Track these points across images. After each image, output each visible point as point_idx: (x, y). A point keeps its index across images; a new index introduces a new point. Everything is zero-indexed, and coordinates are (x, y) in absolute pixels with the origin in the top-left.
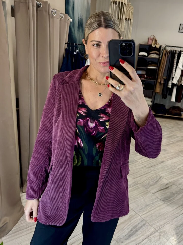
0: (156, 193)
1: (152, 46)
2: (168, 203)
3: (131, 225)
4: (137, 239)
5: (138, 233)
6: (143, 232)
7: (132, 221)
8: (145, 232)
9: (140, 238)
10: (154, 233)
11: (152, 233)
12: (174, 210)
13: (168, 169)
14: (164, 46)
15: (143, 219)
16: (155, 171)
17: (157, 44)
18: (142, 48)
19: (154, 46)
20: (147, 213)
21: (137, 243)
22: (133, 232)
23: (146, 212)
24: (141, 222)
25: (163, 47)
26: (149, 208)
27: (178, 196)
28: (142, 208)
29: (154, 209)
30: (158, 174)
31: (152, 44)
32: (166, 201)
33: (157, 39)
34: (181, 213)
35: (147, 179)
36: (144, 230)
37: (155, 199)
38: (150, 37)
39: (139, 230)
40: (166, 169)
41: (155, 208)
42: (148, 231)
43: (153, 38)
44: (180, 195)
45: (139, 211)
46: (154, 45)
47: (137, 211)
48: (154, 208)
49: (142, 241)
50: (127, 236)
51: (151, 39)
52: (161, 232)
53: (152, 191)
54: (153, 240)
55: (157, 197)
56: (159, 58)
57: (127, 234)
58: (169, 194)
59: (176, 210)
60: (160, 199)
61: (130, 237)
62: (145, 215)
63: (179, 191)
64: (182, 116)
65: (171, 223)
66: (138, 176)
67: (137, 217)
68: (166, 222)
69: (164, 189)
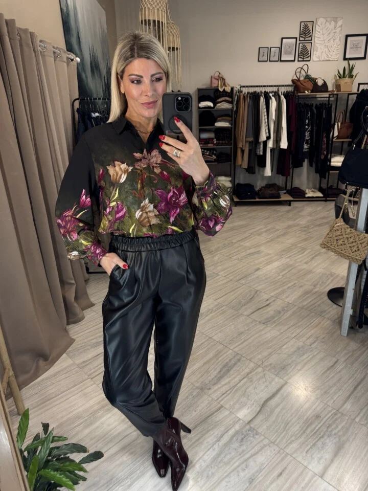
0: (252, 315)
1: (218, 89)
2: (272, 325)
3: (220, 363)
4: (231, 381)
5: (232, 372)
6: (239, 370)
7: (220, 359)
8: (241, 370)
9: (235, 379)
10: (256, 369)
11: (253, 369)
12: (282, 333)
13: (266, 279)
14: (239, 87)
15: (236, 354)
16: (247, 285)
17: (226, 86)
18: (203, 95)
19: (221, 90)
20: (242, 343)
21: (231, 386)
22: (224, 373)
23: (239, 343)
24: (234, 357)
25: (237, 89)
26: (243, 337)
27: (285, 314)
28: (234, 338)
29: (251, 337)
30: (254, 287)
31: (218, 86)
32: (268, 323)
33: (225, 77)
34: (293, 336)
35: (236, 298)
36: (239, 367)
37: (252, 323)
38: (213, 75)
39: (231, 368)
40: (264, 278)
41: (253, 336)
42: (246, 368)
43: (218, 76)
44: (288, 312)
45: (230, 343)
46: (222, 87)
47: (226, 343)
48: (251, 335)
49: (239, 383)
50: (216, 379)
51: (215, 78)
52: (266, 366)
53: (245, 313)
54: (255, 379)
55: (254, 320)
56: (233, 107)
57: (215, 377)
58: (272, 313)
59: (285, 333)
60: (260, 322)
61: (219, 380)
62: (239, 347)
63: (286, 307)
64: (280, 198)
65: (279, 352)
66: (222, 296)
67: (227, 352)
68: (273, 352)
69: (264, 307)
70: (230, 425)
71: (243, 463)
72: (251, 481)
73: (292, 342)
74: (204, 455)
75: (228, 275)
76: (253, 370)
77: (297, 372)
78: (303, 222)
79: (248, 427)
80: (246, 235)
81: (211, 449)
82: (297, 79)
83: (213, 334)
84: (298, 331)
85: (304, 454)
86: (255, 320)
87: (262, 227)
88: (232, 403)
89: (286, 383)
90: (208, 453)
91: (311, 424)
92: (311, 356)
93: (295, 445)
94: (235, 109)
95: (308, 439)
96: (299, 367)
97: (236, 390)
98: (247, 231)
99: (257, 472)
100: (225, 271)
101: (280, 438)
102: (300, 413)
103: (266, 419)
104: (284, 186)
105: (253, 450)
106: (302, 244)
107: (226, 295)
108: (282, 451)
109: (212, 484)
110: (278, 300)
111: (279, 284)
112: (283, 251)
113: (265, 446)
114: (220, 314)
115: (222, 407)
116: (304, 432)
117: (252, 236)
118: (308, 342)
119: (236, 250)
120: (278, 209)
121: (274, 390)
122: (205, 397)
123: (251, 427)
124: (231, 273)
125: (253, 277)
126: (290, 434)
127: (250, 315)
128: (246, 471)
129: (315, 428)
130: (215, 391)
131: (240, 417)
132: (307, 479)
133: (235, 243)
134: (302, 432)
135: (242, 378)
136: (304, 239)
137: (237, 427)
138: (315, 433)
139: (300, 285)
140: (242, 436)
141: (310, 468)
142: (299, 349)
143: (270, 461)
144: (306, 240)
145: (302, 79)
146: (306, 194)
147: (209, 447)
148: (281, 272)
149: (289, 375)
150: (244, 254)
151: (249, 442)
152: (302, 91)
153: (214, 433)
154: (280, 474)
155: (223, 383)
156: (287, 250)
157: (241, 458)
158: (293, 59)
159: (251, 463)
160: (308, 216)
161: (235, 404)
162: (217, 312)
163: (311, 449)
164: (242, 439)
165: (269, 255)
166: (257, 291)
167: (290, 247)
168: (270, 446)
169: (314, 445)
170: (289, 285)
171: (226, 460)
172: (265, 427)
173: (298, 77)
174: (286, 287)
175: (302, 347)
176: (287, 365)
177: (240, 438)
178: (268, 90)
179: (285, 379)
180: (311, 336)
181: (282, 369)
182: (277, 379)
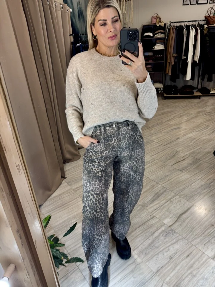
0: (174, 165)
1: (156, 25)
2: (186, 172)
3: (154, 192)
4: (160, 202)
5: (160, 198)
6: (165, 197)
7: (154, 190)
9: (163, 202)
10: (175, 197)
12: (192, 176)
15: (163, 187)
16: (171, 148)
17: (161, 23)
18: (146, 28)
19: (158, 25)
21: (160, 205)
22: (156, 198)
23: (166, 181)
24: (162, 189)
25: (168, 24)
26: (168, 178)
27: (195, 165)
28: (162, 179)
29: (173, 178)
30: (175, 149)
31: (156, 23)
32: (183, 170)
33: (160, 17)
34: (199, 178)
36: (165, 195)
37: (173, 170)
38: (153, 16)
39: (160, 196)
40: (182, 144)
42: (169, 195)
43: (157, 16)
45: (159, 181)
46: (158, 23)
47: (157, 181)
49: (165, 204)
51: (154, 18)
52: (182, 195)
53: (169, 164)
54: (174, 202)
56: (165, 36)
57: (151, 200)
58: (186, 165)
59: (193, 176)
60: (178, 170)
61: (153, 202)
62: (165, 183)
63: (195, 161)
64: (194, 94)
65: (190, 187)
66: (155, 153)
67: (158, 186)
68: (185, 187)
69: (181, 161)
70: (159, 227)
71: (166, 248)
72: (171, 258)
73: (198, 182)
74: (144, 242)
75: (159, 142)
76: (173, 197)
77: (201, 199)
78: (208, 109)
79: (169, 229)
80: (172, 117)
81: (148, 239)
82: (208, 15)
83: (150, 176)
84: (202, 175)
85: (203, 246)
86: (175, 169)
87: (182, 112)
88: (160, 215)
89: (193, 205)
90: (146, 241)
91: (208, 229)
92: (209, 191)
93: (198, 240)
94: (167, 37)
95: (206, 238)
96: (201, 196)
97: (163, 208)
98: (172, 115)
99: (174, 253)
100: (158, 139)
101: (188, 236)
102: (201, 223)
103: (181, 225)
104: (196, 86)
105: (173, 241)
106: (207, 123)
107: (158, 153)
108: (189, 243)
109: (148, 258)
110: (190, 157)
111: (191, 147)
112: (195, 127)
113: (180, 240)
114: (154, 164)
115: (154, 216)
116: (203, 233)
117: (175, 118)
118: (208, 182)
119: (165, 127)
120: (192, 101)
121: (186, 209)
122: (145, 210)
123: (171, 229)
124: (161, 140)
125: (175, 143)
126: (195, 234)
127: (173, 165)
128: (168, 252)
129: (210, 232)
130: (150, 208)
131: (165, 223)
132: (204, 260)
133: (164, 122)
134: (202, 233)
135: (167, 201)
136: (207, 120)
137: (163, 228)
138: (210, 234)
139: (204, 148)
140: (166, 234)
141: (206, 254)
142: (202, 186)
143: (183, 248)
144: (209, 120)
145: (212, 15)
146: (211, 91)
147: (147, 238)
148: (193, 140)
149: (195, 201)
150: (170, 129)
151: (170, 237)
152: (211, 23)
153: (149, 231)
154: (188, 256)
155: (155, 203)
156: (198, 127)
157: (165, 245)
158: (206, 2)
159: (171, 248)
160: (211, 105)
161: (162, 215)
162: (152, 163)
163: (207, 243)
164: (166, 235)
165: (185, 130)
166: (178, 151)
167: (198, 125)
168: (182, 240)
169: (209, 241)
170: (198, 148)
171: (156, 246)
172: (180, 229)
173: (209, 14)
174: (195, 149)
175: (204, 185)
176: (194, 195)
177: (165, 234)
178: (188, 24)
179: (193, 203)
180: (210, 179)
181: (191, 197)
182: (188, 203)
